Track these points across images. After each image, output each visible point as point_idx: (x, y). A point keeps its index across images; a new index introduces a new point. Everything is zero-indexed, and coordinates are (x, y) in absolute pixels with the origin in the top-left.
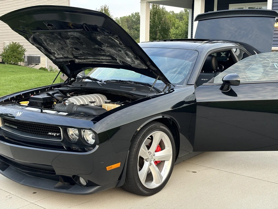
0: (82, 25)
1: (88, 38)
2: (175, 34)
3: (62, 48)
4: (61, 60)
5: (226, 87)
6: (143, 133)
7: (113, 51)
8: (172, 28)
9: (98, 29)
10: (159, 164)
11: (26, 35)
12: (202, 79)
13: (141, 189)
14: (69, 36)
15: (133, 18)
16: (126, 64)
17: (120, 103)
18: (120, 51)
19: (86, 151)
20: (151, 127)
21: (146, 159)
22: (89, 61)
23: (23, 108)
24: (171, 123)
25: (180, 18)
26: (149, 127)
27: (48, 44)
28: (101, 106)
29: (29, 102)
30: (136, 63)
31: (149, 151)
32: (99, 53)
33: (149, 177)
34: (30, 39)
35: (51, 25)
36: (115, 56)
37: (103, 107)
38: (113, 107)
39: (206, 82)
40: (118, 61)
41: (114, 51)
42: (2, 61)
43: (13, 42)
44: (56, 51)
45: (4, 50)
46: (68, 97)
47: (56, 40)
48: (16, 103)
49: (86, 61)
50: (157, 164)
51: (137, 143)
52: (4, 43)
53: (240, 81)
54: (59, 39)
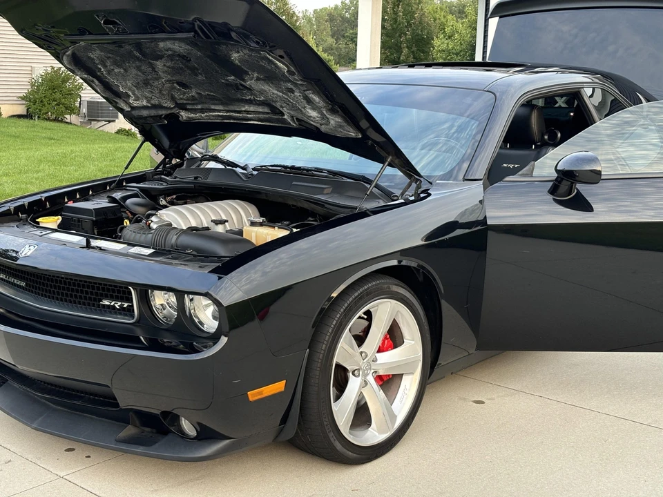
0: (190, 23)
1: (209, 57)
2: (444, 51)
3: (146, 83)
4: (145, 113)
5: (564, 186)
6: (346, 305)
7: (271, 91)
8: (437, 37)
9: (233, 35)
10: (388, 382)
11: (55, 49)
12: (505, 165)
13: (338, 446)
14: (161, 51)
15: (346, 12)
16: (307, 126)
17: (288, 225)
18: (289, 91)
19: (196, 351)
20: (368, 288)
21: (354, 371)
22: (213, 116)
23: (44, 233)
24: (421, 279)
25: (459, 13)
26: (361, 290)
27: (109, 72)
28: (240, 233)
29: (60, 217)
30: (332, 122)
31: (361, 350)
32: (239, 96)
33: (362, 415)
34: (65, 58)
35: (113, 23)
36: (278, 105)
37: (244, 237)
38: (270, 237)
39: (514, 172)
40: (286, 117)
41: (276, 92)
42: (27, 112)
43: (53, 68)
44: (130, 89)
45: (32, 85)
46: (161, 206)
47: (129, 63)
48: (27, 221)
49: (206, 116)
50: (381, 383)
51: (330, 331)
52: (32, 69)
53: (600, 171)
54: (138, 58)
